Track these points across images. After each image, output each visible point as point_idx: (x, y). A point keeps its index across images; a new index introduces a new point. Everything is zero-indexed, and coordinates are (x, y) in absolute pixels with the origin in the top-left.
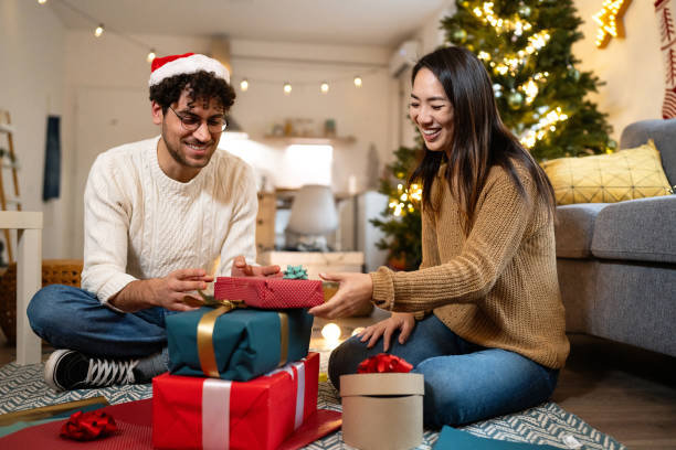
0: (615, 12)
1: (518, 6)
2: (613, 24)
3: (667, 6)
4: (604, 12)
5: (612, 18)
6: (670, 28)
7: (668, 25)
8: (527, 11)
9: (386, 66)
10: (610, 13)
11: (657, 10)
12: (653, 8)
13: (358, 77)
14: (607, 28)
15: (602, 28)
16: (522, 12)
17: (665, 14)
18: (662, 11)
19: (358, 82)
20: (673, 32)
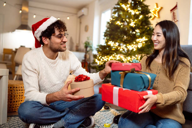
0: (158, 11)
1: (138, 7)
2: (157, 14)
3: (174, 11)
4: (154, 10)
5: (157, 12)
6: (175, 18)
7: (174, 17)
8: (140, 9)
9: (76, 14)
10: (156, 11)
11: (171, 12)
12: (170, 11)
13: (68, 17)
14: (155, 15)
15: (153, 14)
16: (139, 9)
17: (174, 13)
18: (172, 13)
19: (68, 18)
20: (176, 19)
